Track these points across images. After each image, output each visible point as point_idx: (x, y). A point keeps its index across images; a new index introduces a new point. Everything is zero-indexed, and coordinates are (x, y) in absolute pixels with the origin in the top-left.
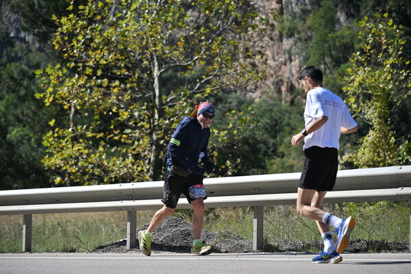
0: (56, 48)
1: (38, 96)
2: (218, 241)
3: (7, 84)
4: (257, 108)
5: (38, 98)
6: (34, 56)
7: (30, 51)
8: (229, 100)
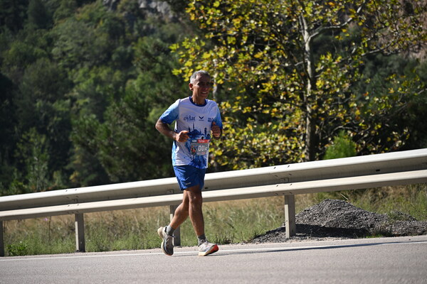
0: (193, 18)
1: (176, 72)
2: (388, 223)
3: (141, 61)
4: (423, 70)
5: (176, 74)
6: (168, 28)
7: (163, 23)
8: (390, 63)
